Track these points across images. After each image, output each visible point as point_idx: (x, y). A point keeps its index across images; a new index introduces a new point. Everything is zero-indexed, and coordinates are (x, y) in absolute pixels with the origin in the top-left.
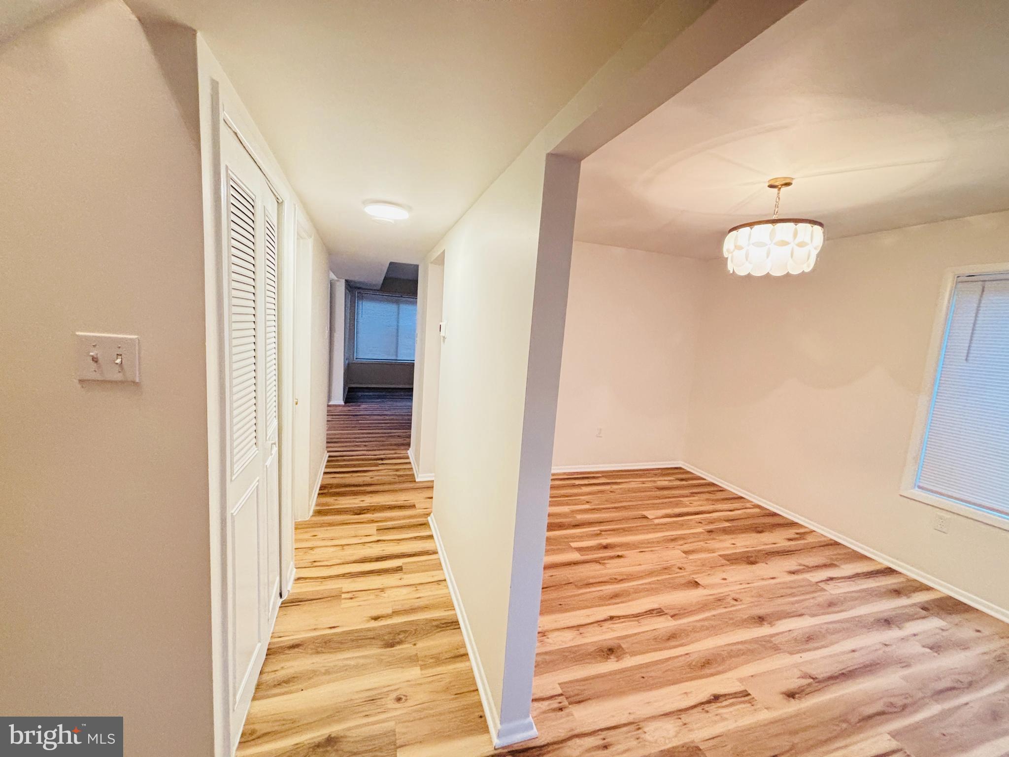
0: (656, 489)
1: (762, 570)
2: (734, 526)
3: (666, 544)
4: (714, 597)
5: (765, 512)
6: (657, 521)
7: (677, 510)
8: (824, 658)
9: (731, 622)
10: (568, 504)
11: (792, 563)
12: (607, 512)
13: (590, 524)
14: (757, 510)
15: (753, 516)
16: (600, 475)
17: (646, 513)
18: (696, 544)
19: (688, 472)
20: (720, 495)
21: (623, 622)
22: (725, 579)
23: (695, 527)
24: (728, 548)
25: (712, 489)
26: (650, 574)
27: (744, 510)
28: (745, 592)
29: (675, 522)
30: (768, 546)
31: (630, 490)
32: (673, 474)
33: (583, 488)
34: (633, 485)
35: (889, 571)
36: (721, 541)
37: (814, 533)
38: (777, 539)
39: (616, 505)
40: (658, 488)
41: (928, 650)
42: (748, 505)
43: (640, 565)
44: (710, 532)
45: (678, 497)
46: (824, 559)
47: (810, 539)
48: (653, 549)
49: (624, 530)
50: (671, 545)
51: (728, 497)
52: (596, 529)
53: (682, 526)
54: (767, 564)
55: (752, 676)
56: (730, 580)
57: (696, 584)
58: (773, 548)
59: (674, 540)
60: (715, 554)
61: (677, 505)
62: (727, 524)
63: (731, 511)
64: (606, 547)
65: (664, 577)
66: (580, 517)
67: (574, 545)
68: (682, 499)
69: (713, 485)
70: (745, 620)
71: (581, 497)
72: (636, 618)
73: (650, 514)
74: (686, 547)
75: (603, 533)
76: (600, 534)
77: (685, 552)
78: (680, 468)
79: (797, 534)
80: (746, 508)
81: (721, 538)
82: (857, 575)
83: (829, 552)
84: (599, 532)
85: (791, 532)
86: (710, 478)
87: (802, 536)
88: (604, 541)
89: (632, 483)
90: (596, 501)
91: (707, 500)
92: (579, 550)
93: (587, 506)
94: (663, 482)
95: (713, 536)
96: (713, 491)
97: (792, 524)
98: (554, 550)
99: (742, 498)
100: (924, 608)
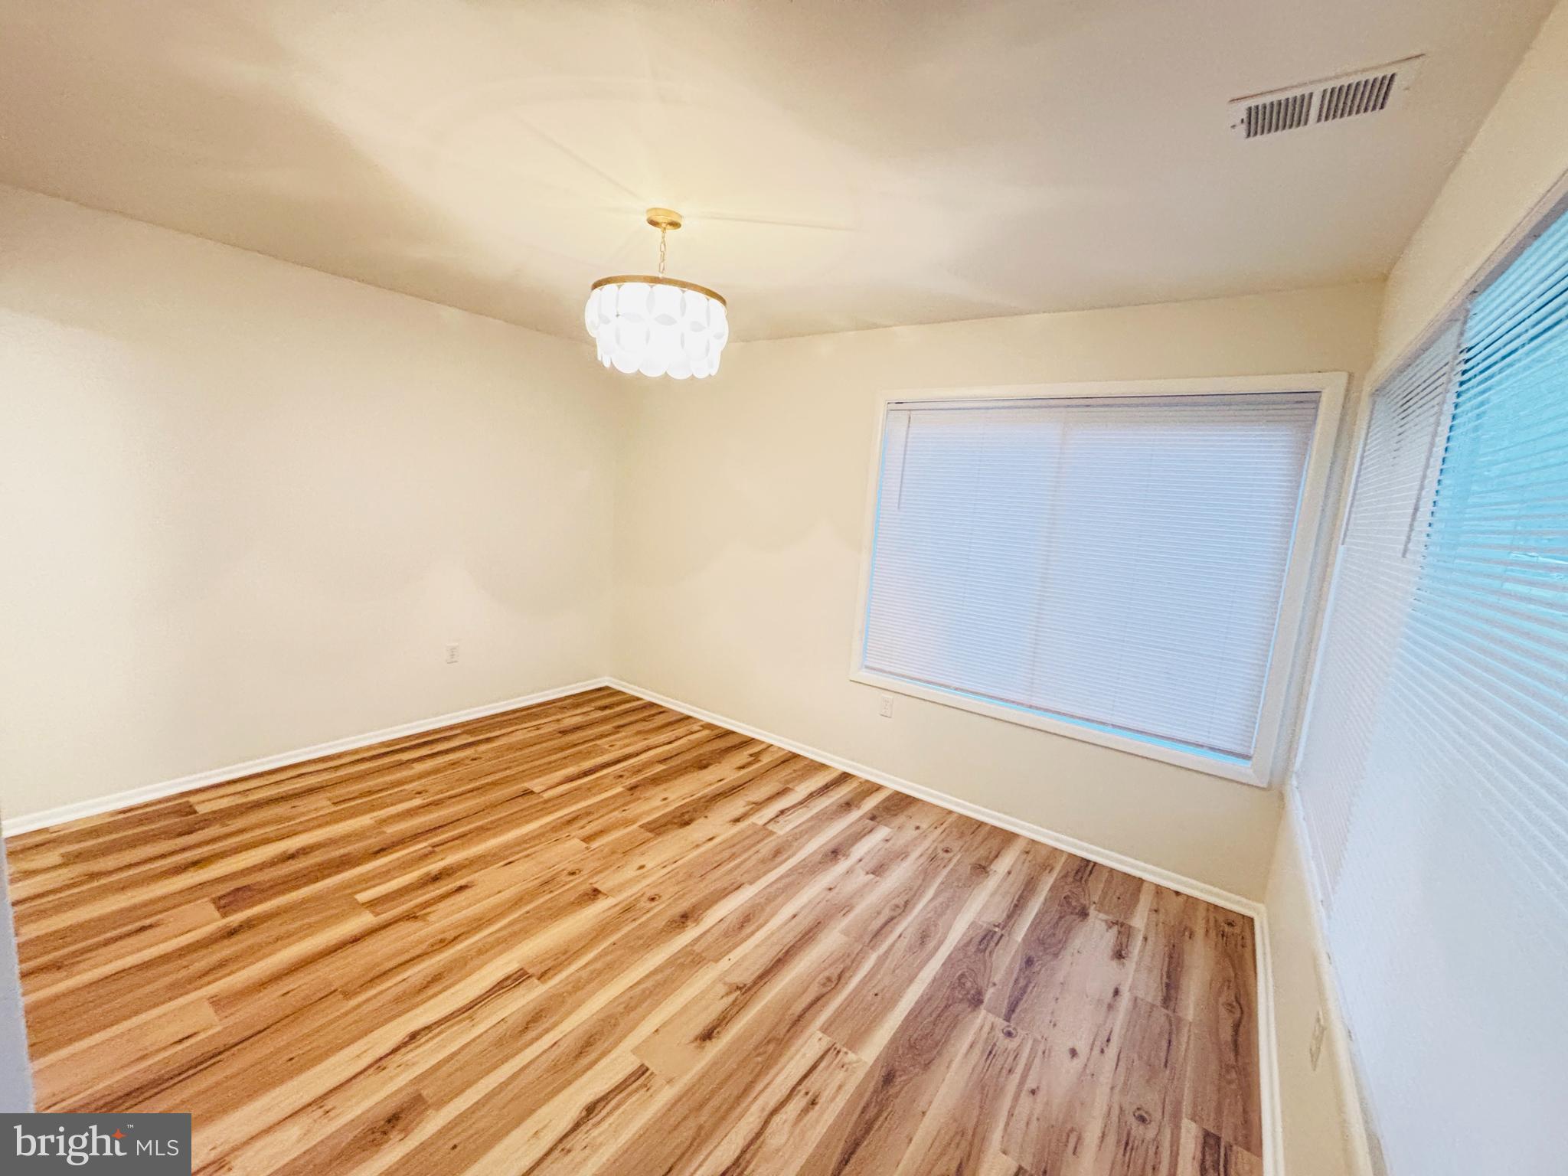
0: (560, 735)
1: (699, 830)
2: (670, 768)
3: (555, 835)
4: (618, 908)
5: (716, 732)
6: (546, 795)
7: (587, 765)
8: (757, 946)
9: (641, 942)
10: (372, 808)
11: (737, 806)
12: (459, 802)
13: (415, 837)
14: (706, 732)
15: (700, 744)
16: (458, 731)
17: (527, 785)
18: (606, 817)
19: (619, 693)
20: (659, 720)
21: (440, 1033)
22: (642, 867)
23: (611, 787)
24: (657, 808)
25: (646, 713)
26: (518, 902)
27: (689, 737)
28: (669, 878)
29: (577, 789)
30: (713, 787)
31: (510, 748)
32: (592, 700)
33: (415, 765)
34: (520, 736)
35: (845, 777)
36: (647, 799)
37: (771, 749)
38: (725, 772)
39: (477, 784)
40: (560, 732)
41: (871, 876)
42: (696, 727)
43: (499, 892)
44: (633, 788)
45: (593, 740)
46: (777, 784)
47: (766, 759)
48: (528, 852)
49: (482, 829)
50: (564, 834)
51: (670, 720)
52: (421, 846)
53: (589, 790)
54: (706, 817)
55: (657, 1031)
56: (649, 866)
57: (596, 892)
58: (721, 786)
59: (570, 821)
60: (635, 826)
61: (588, 755)
62: (661, 767)
63: (670, 743)
64: (436, 878)
65: (542, 900)
66: (393, 830)
67: (362, 897)
68: (598, 742)
69: (652, 705)
70: (662, 931)
71: (406, 787)
72: (466, 1014)
73: (536, 785)
74: (590, 829)
75: (436, 849)
76: (431, 853)
77: (584, 840)
78: (607, 688)
79: (751, 755)
80: (692, 733)
81: (647, 795)
82: (811, 796)
83: (785, 772)
84: (430, 849)
85: (743, 756)
86: (648, 696)
87: (756, 757)
88: (434, 866)
89: (518, 733)
90: (435, 786)
91: (639, 733)
92: (371, 904)
93: (417, 802)
94: (571, 720)
95: (637, 793)
96: (649, 716)
97: (749, 742)
98: (310, 926)
99: (689, 717)
100: (873, 818)
